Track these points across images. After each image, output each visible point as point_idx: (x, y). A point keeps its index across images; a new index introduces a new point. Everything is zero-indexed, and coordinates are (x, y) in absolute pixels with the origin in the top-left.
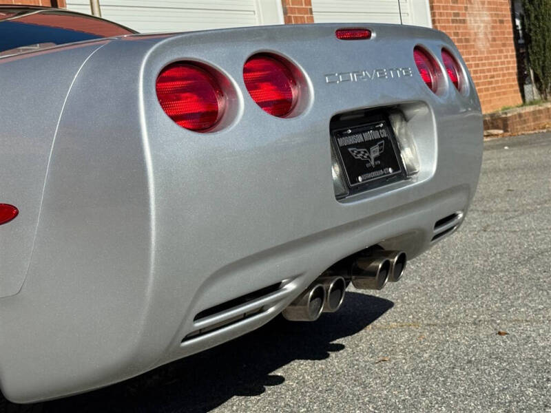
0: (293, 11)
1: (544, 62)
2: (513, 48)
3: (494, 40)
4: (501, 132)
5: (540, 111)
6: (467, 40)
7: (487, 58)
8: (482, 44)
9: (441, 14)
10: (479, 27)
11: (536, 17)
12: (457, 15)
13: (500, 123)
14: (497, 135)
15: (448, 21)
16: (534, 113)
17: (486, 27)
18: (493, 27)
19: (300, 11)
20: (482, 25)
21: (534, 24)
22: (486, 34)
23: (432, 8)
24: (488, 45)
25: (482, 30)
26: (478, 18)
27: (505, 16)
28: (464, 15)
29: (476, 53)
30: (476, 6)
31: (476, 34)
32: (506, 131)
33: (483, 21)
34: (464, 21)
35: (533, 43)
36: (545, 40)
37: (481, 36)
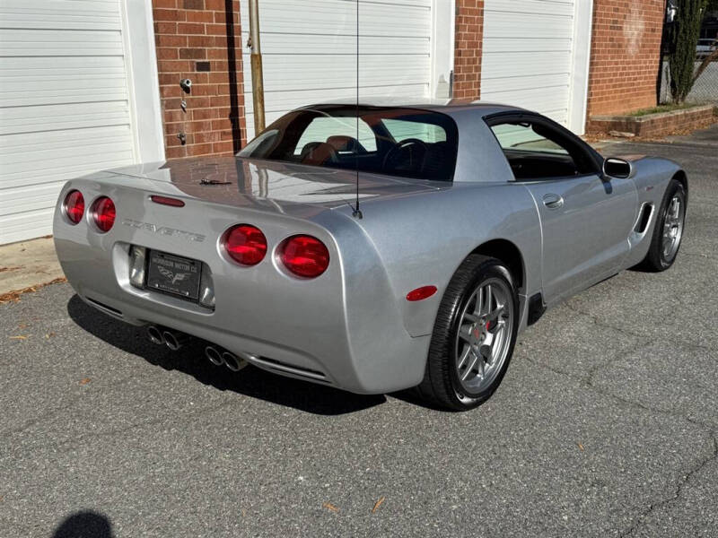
0: (464, 11)
1: (682, 71)
2: (659, 54)
3: (644, 46)
4: (633, 135)
5: (670, 118)
6: (620, 46)
7: (634, 63)
8: (632, 50)
9: (601, 21)
10: (633, 34)
11: (684, 32)
12: (616, 22)
13: (634, 127)
14: (628, 138)
15: (606, 27)
16: (665, 119)
17: (639, 34)
18: (645, 35)
19: (471, 12)
20: (636, 32)
21: (681, 37)
22: (637, 41)
23: (594, 14)
24: (637, 50)
25: (635, 37)
26: (633, 27)
27: (657, 25)
28: (622, 23)
29: (625, 57)
30: (634, 15)
31: (629, 40)
32: (637, 134)
33: (637, 29)
34: (621, 28)
35: (677, 53)
36: (688, 53)
37: (633, 42)
